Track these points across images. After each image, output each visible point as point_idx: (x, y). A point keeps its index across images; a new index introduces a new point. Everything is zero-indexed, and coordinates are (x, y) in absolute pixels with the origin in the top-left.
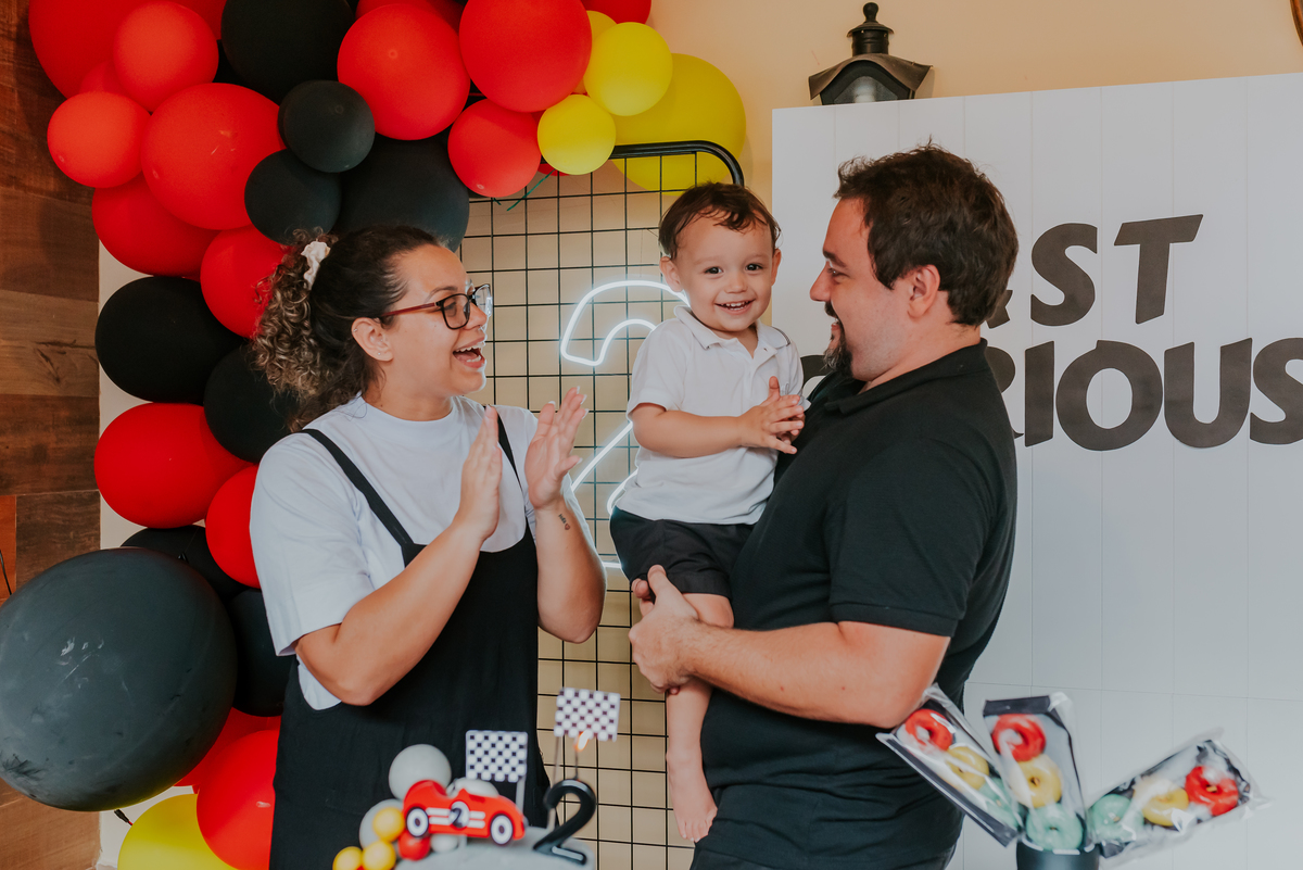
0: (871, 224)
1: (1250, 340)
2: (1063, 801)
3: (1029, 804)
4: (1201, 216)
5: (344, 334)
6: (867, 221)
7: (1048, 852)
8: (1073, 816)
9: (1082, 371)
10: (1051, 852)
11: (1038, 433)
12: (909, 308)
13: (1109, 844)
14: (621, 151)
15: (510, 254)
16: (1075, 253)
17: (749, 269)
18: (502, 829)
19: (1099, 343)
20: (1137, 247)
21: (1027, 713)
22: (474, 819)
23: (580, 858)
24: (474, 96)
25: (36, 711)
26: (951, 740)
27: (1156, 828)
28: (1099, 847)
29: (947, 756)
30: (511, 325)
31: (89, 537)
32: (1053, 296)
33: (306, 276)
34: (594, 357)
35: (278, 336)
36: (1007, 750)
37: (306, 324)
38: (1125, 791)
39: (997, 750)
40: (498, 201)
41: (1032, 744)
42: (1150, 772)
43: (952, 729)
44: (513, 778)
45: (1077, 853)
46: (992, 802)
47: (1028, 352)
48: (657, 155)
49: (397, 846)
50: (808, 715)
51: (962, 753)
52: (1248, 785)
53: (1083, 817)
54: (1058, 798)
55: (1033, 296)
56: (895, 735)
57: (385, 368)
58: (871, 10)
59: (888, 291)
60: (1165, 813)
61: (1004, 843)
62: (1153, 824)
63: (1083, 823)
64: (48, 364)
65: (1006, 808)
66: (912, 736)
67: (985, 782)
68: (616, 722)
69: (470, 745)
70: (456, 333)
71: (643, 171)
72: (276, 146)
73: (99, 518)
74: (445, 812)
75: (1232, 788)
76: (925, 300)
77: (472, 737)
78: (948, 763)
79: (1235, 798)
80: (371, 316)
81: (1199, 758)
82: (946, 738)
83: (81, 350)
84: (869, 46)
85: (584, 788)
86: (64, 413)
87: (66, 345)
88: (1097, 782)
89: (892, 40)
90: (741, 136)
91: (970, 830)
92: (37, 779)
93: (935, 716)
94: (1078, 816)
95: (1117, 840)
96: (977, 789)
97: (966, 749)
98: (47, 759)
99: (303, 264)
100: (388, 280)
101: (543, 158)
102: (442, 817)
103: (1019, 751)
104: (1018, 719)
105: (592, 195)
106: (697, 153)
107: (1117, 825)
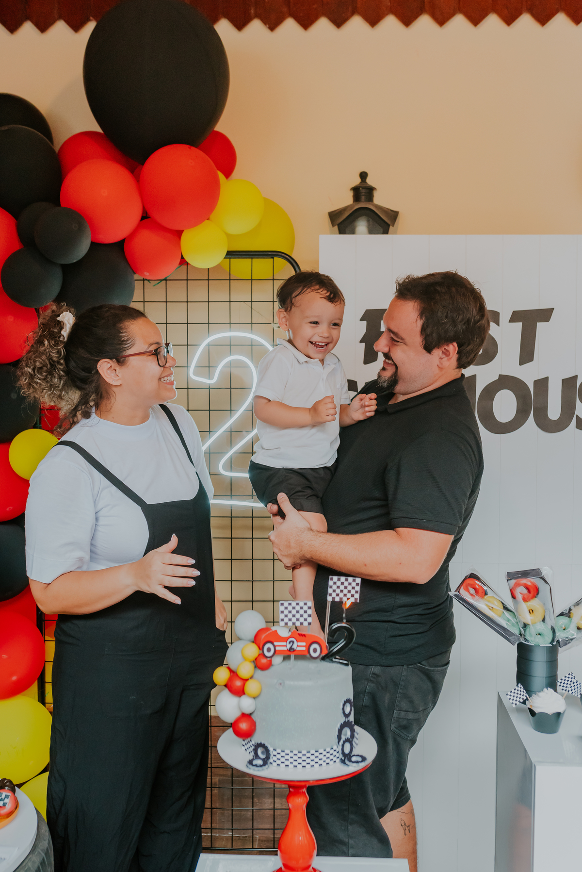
0: (424, 318)
1: (576, 376)
2: (546, 620)
3: (528, 622)
4: (554, 309)
7: (536, 646)
8: (550, 627)
9: (491, 391)
10: (538, 645)
12: (438, 363)
13: (564, 640)
14: (231, 254)
18: (315, 650)
19: (500, 375)
20: (521, 323)
21: (530, 577)
24: (145, 216)
26: (486, 594)
28: (558, 641)
29: (484, 601)
33: (63, 332)
34: (210, 377)
35: (41, 368)
37: (62, 361)
38: (567, 614)
39: (513, 597)
41: (533, 592)
42: (576, 604)
43: (485, 588)
44: (305, 624)
45: (550, 645)
48: (249, 258)
49: (256, 663)
50: (378, 579)
51: (491, 599)
53: (554, 628)
54: (543, 619)
56: (459, 592)
57: (114, 389)
58: (363, 176)
59: (428, 355)
61: (512, 642)
63: (553, 631)
65: (513, 625)
66: (467, 592)
67: (503, 613)
74: (284, 644)
76: (449, 360)
77: (282, 604)
78: (486, 605)
80: (111, 358)
82: (482, 593)
84: (363, 198)
89: (375, 194)
90: (292, 248)
93: (476, 581)
94: (552, 627)
95: (567, 638)
96: (500, 616)
97: (493, 597)
99: (60, 325)
100: (121, 336)
101: (182, 258)
102: (282, 646)
103: (525, 596)
104: (524, 581)
105: (208, 280)
106: (275, 258)
107: (565, 631)
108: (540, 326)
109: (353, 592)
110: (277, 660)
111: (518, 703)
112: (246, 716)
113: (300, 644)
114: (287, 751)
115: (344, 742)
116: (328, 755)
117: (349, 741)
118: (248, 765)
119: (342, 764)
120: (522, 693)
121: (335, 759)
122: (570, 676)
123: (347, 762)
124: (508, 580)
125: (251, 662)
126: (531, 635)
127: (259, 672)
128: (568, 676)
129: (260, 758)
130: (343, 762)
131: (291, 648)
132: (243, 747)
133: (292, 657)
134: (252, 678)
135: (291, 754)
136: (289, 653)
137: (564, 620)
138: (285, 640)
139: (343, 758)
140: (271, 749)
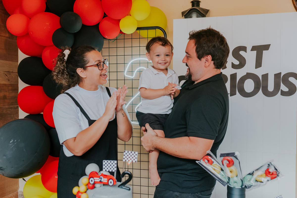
0: (196, 45)
1: (281, 73)
2: (238, 176)
3: (230, 177)
4: (270, 44)
5: (75, 72)
6: (195, 45)
7: (234, 188)
8: (240, 179)
9: (243, 79)
10: (235, 188)
11: (233, 93)
12: (205, 65)
13: (248, 186)
14: (138, 29)
15: (113, 52)
16: (242, 53)
17: (166, 56)
18: (111, 182)
19: (247, 73)
20: (256, 52)
21: (230, 156)
22: (105, 180)
23: (129, 189)
24: (105, 16)
25: (4, 155)
26: (213, 162)
27: (258, 182)
28: (246, 186)
29: (212, 166)
30: (113, 68)
31: (16, 116)
32: (237, 62)
33: (65, 58)
34: (132, 76)
35: (59, 72)
36: (225, 165)
37: (65, 69)
38: (252, 174)
39: (223, 165)
40: (110, 40)
41: (231, 163)
42: (257, 170)
43: (213, 160)
44: (114, 171)
45: (241, 188)
46: (222, 176)
47: (231, 75)
48: (147, 29)
49: (87, 186)
50: (182, 157)
51: (215, 165)
52: (279, 173)
53: (242, 180)
54: (236, 176)
55: (232, 63)
57: (84, 79)
59: (200, 61)
60: (260, 179)
61: (224, 185)
62: (258, 181)
63: (242, 181)
64: (7, 77)
65: (225, 178)
66: (204, 162)
67: (220, 172)
68: (137, 158)
69: (104, 163)
70: (101, 71)
71: (144, 33)
72: (59, 27)
73: (18, 112)
74: (98, 178)
75: (275, 173)
76: (208, 63)
77: (104, 162)
78: (212, 168)
79: (276, 175)
80: (81, 68)
81: (268, 167)
82: (211, 162)
83: (14, 73)
84: (195, 5)
85: (130, 173)
86: (10, 88)
87: (11, 72)
88: (245, 172)
89: (201, 4)
90: (166, 25)
91: (218, 183)
92: (4, 171)
93: (209, 157)
94: (241, 179)
95: (250, 185)
96: (218, 173)
98: (7, 167)
99: (64, 55)
100: (85, 59)
101: (121, 30)
102: (98, 180)
103: (228, 165)
104: (228, 158)
105: (132, 39)
106: (156, 29)
107: (250, 181)
108: (264, 52)
109: (134, 158)
110: (97, 185)
124: (220, 157)
126: (231, 182)
127: (89, 191)
133: (102, 184)
134: (85, 192)
137: (250, 177)
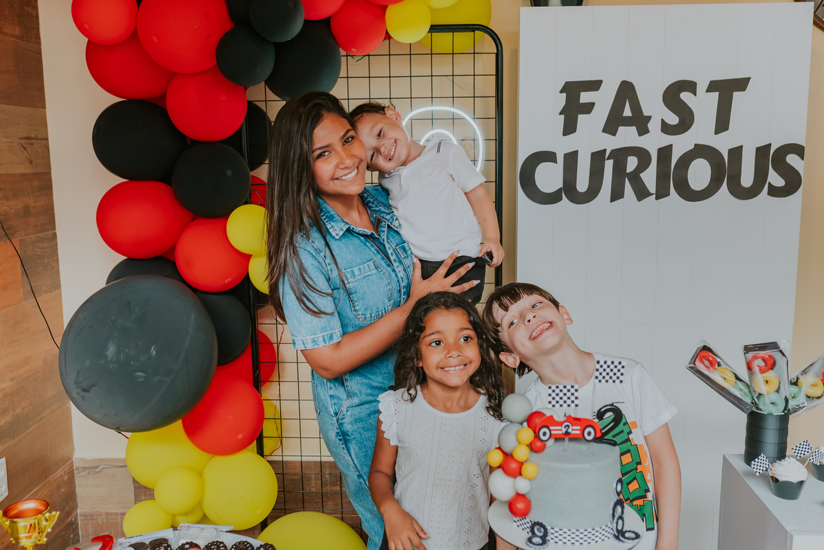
3: (763, 392)
4: (751, 78)
7: (768, 414)
9: (686, 160)
10: (772, 414)
11: (662, 193)
13: (793, 409)
14: (434, 28)
16: (685, 96)
19: (695, 144)
20: (717, 94)
21: (767, 350)
22: (575, 430)
26: (719, 365)
29: (719, 373)
31: (54, 261)
32: (673, 119)
36: (755, 370)
38: (796, 383)
39: (748, 370)
40: (352, 56)
45: (782, 414)
46: (742, 393)
47: (659, 150)
48: (451, 31)
51: (724, 371)
54: (776, 389)
55: (662, 120)
56: (694, 364)
62: (813, 398)
63: (786, 401)
64: (26, 152)
66: (702, 364)
67: (736, 383)
73: (57, 249)
74: (559, 428)
78: (721, 376)
82: (716, 364)
83: (40, 141)
86: (36, 184)
87: (33, 139)
93: (710, 354)
94: (785, 397)
95: (797, 406)
96: (733, 386)
97: (726, 368)
101: (387, 33)
102: (558, 430)
103: (762, 369)
104: (762, 353)
105: (410, 54)
106: (476, 31)
107: (795, 400)
108: (736, 95)
110: (551, 443)
111: (761, 472)
112: (519, 496)
113: (574, 428)
114: (565, 530)
115: (618, 520)
116: (603, 532)
117: (621, 518)
118: (529, 543)
119: (617, 541)
120: (765, 462)
121: (609, 535)
122: (805, 444)
123: (620, 537)
124: (745, 353)
125: (528, 446)
126: (765, 405)
127: (534, 455)
128: (802, 443)
129: (538, 536)
130: (617, 538)
131: (567, 432)
132: (515, 523)
133: (567, 439)
134: (527, 461)
135: (569, 533)
136: (564, 436)
137: (794, 389)
138: (560, 424)
139: (617, 535)
140: (548, 527)
